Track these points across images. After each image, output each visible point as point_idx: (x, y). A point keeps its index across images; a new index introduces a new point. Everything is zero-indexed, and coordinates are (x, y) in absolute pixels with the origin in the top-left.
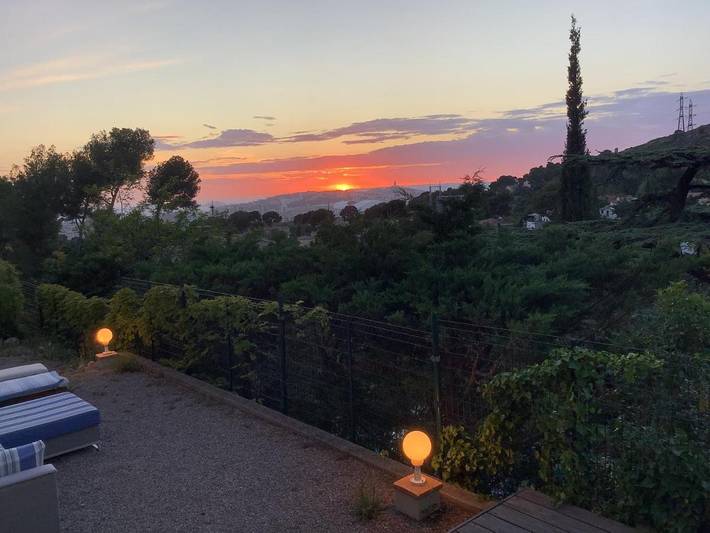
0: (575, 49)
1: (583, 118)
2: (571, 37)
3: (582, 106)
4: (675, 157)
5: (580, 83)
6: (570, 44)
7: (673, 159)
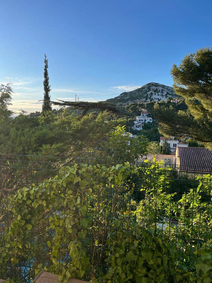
0: (46, 67)
1: (49, 91)
2: (45, 62)
3: (49, 87)
4: (82, 104)
5: (48, 79)
6: (44, 64)
7: (81, 104)
